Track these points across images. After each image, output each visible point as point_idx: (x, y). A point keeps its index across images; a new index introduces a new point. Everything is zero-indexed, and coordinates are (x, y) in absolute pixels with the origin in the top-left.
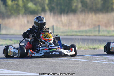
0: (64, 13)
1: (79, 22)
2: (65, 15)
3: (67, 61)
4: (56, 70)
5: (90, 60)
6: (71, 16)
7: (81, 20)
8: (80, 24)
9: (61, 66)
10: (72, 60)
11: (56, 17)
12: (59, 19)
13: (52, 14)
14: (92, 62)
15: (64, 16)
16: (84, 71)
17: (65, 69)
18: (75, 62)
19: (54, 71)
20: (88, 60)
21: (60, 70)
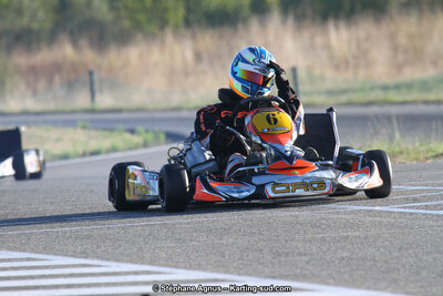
0: (337, 17)
1: (395, 48)
2: (342, 25)
3: (338, 213)
4: (287, 254)
5: (427, 207)
6: (365, 28)
7: (402, 40)
8: (401, 58)
9: (309, 236)
10: (356, 208)
11: (306, 34)
12: (319, 40)
13: (291, 21)
14: (433, 215)
15: (337, 27)
16: (396, 254)
17: (324, 249)
18: (368, 219)
19: (282, 259)
20: (418, 208)
21: (305, 255)
